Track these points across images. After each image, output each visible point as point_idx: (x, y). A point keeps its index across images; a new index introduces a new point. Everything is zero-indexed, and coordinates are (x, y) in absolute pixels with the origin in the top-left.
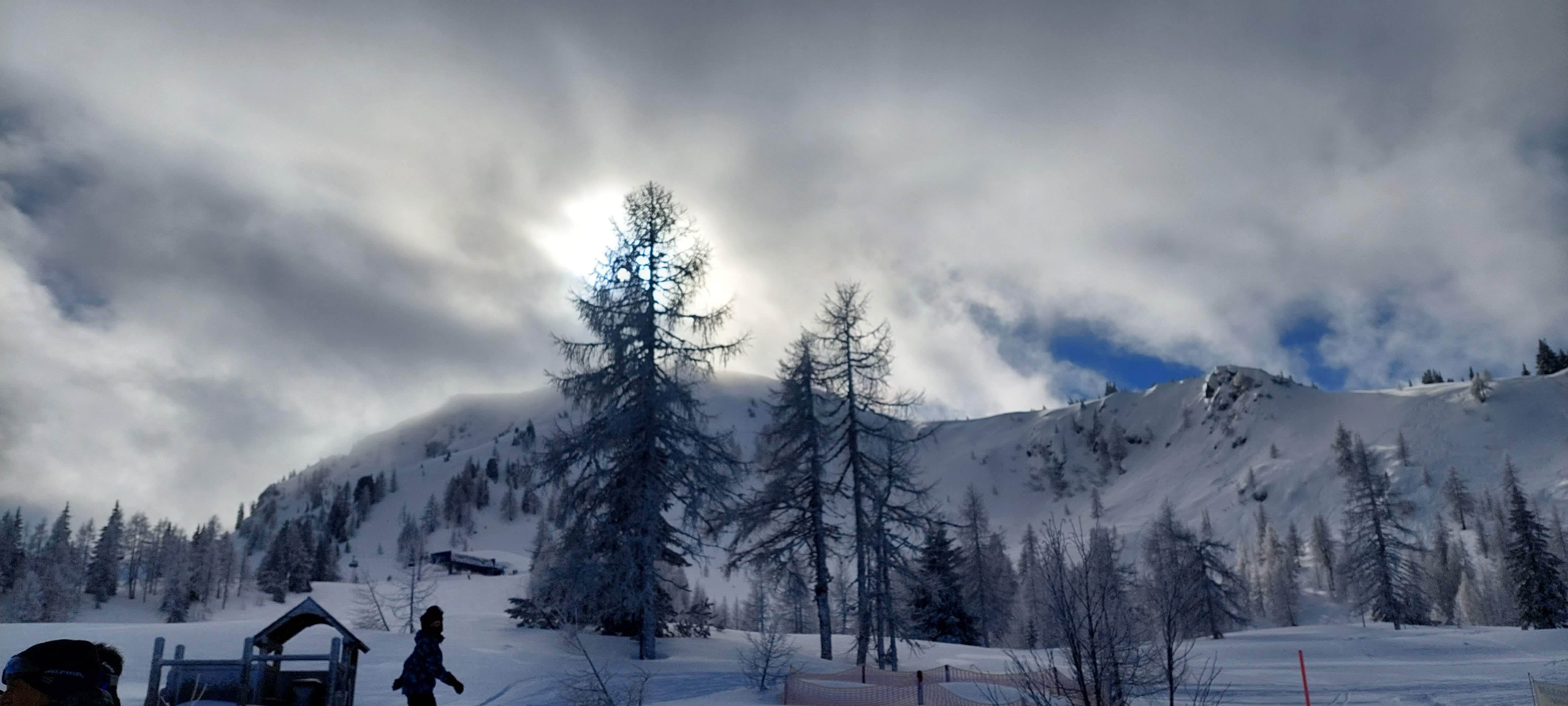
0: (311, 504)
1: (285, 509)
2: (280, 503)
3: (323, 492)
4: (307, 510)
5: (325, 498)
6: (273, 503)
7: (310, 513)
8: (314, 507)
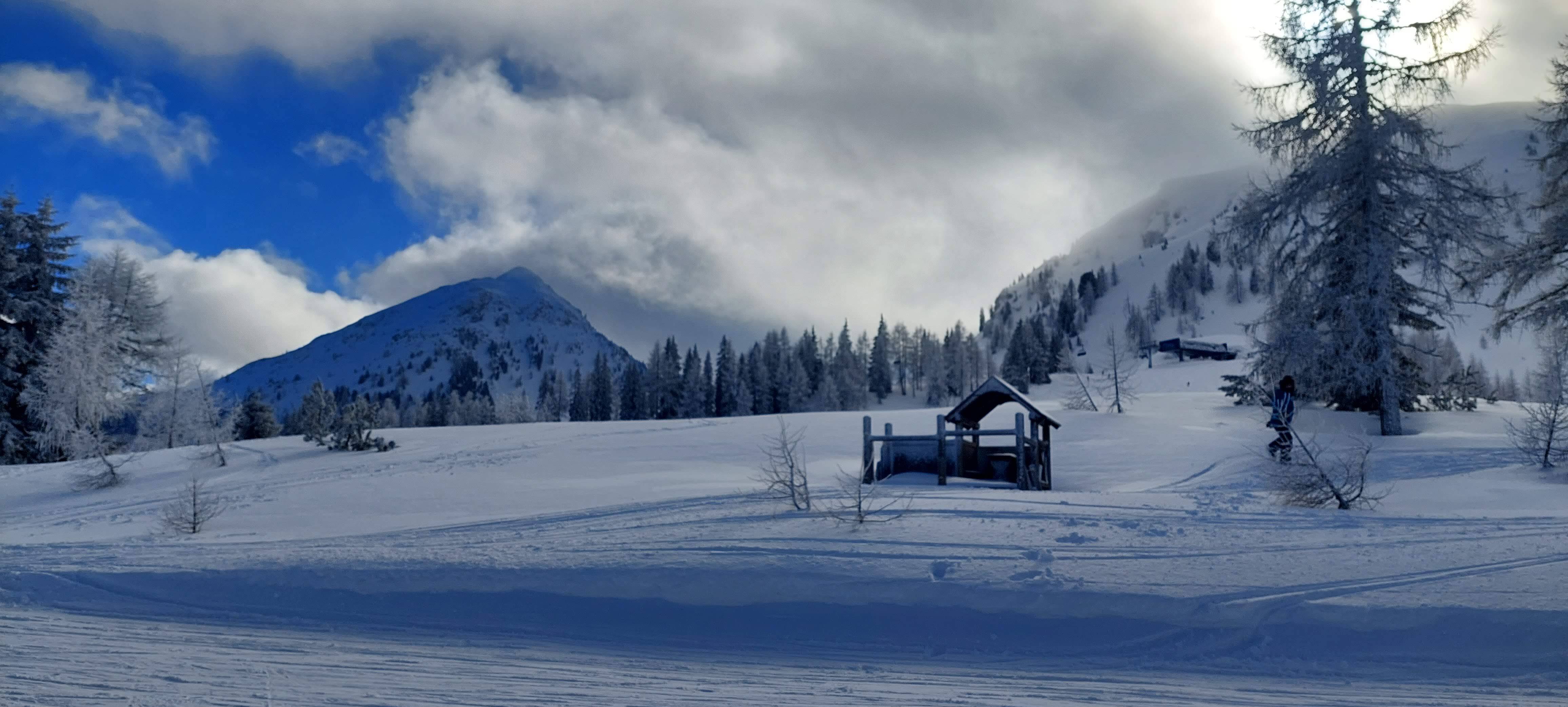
0: (1041, 304)
1: (1018, 310)
2: (1013, 305)
3: (1050, 292)
4: (1038, 309)
5: (1052, 296)
6: (1008, 305)
7: (1041, 312)
8: (1044, 306)
